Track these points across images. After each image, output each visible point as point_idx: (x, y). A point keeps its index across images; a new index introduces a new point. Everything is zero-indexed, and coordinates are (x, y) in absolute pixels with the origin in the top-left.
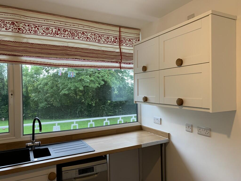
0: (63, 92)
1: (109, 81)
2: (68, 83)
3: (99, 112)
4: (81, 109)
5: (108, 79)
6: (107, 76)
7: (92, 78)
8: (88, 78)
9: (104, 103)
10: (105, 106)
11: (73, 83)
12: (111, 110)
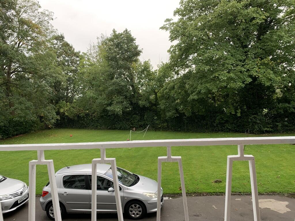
0: (191, 97)
1: (261, 76)
2: (198, 85)
3: (247, 126)
4: (220, 120)
5: (258, 73)
6: (257, 69)
7: (232, 75)
8: (225, 75)
9: (255, 112)
10: (258, 117)
11: (204, 84)
12: (269, 124)
